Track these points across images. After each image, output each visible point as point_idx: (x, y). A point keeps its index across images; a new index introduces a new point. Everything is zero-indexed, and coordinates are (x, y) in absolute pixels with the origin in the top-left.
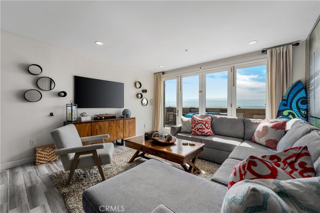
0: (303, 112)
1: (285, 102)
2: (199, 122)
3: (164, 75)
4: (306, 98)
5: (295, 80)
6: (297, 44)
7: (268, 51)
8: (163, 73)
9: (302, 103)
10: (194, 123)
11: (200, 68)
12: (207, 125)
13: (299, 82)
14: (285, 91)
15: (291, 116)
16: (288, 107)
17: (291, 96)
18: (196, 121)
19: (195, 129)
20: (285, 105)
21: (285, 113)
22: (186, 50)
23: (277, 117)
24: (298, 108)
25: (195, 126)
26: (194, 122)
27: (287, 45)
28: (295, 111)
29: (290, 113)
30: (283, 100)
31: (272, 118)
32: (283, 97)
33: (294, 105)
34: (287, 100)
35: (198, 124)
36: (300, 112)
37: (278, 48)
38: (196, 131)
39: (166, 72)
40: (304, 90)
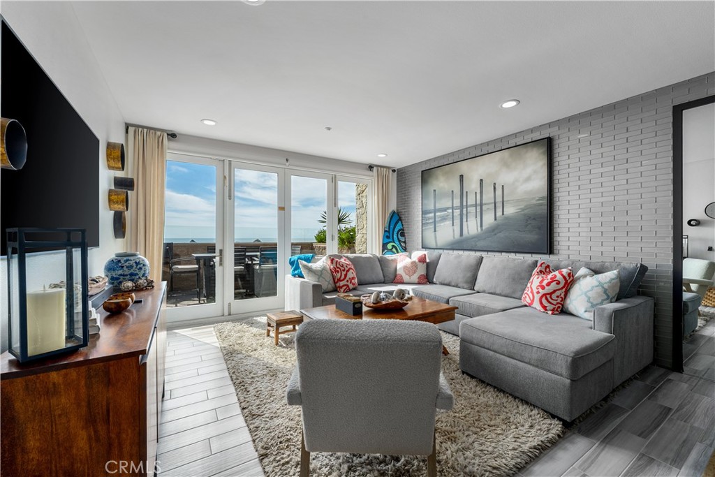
0: (403, 244)
1: (387, 234)
2: (349, 267)
3: (173, 144)
4: (403, 230)
5: (391, 209)
6: (394, 171)
7: (375, 169)
8: (173, 136)
9: (401, 235)
10: (344, 270)
11: (287, 160)
13: (394, 213)
15: (394, 250)
16: (391, 240)
17: (392, 227)
18: (345, 266)
19: (347, 281)
20: (388, 237)
21: (389, 246)
22: (329, 129)
23: (382, 251)
24: (399, 241)
25: (346, 276)
26: (342, 269)
27: (388, 168)
28: (397, 244)
29: (393, 246)
30: (385, 231)
32: (385, 227)
33: (395, 237)
34: (389, 232)
35: (348, 271)
36: (401, 245)
37: (382, 169)
38: (349, 283)
39: (181, 134)
40: (400, 222)
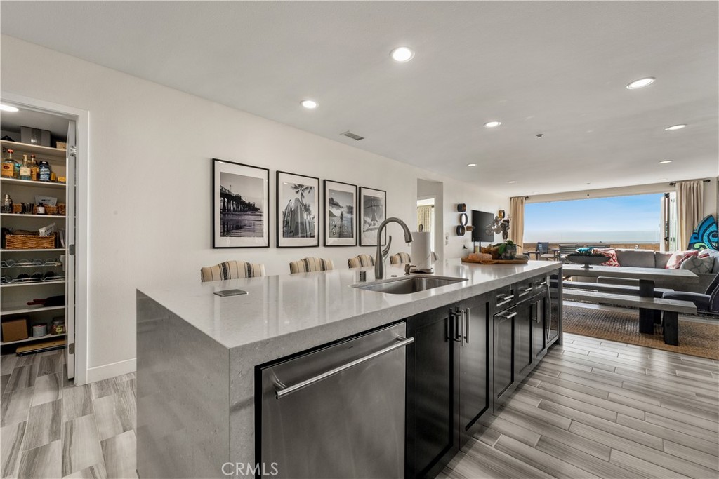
0: (714, 244)
1: (696, 236)
5: (707, 214)
6: (709, 181)
7: (677, 184)
8: (527, 198)
9: (713, 236)
11: (588, 195)
12: (614, 258)
13: (711, 216)
14: (696, 225)
15: (702, 248)
16: (700, 240)
17: (703, 229)
20: (695, 238)
21: (697, 245)
23: (688, 249)
24: (710, 241)
27: (698, 180)
28: (706, 243)
29: (701, 246)
30: (694, 233)
31: (682, 250)
32: (694, 230)
33: (705, 238)
34: (698, 234)
36: (711, 244)
37: (688, 183)
39: (530, 196)
40: (715, 225)
